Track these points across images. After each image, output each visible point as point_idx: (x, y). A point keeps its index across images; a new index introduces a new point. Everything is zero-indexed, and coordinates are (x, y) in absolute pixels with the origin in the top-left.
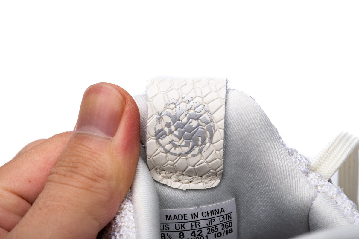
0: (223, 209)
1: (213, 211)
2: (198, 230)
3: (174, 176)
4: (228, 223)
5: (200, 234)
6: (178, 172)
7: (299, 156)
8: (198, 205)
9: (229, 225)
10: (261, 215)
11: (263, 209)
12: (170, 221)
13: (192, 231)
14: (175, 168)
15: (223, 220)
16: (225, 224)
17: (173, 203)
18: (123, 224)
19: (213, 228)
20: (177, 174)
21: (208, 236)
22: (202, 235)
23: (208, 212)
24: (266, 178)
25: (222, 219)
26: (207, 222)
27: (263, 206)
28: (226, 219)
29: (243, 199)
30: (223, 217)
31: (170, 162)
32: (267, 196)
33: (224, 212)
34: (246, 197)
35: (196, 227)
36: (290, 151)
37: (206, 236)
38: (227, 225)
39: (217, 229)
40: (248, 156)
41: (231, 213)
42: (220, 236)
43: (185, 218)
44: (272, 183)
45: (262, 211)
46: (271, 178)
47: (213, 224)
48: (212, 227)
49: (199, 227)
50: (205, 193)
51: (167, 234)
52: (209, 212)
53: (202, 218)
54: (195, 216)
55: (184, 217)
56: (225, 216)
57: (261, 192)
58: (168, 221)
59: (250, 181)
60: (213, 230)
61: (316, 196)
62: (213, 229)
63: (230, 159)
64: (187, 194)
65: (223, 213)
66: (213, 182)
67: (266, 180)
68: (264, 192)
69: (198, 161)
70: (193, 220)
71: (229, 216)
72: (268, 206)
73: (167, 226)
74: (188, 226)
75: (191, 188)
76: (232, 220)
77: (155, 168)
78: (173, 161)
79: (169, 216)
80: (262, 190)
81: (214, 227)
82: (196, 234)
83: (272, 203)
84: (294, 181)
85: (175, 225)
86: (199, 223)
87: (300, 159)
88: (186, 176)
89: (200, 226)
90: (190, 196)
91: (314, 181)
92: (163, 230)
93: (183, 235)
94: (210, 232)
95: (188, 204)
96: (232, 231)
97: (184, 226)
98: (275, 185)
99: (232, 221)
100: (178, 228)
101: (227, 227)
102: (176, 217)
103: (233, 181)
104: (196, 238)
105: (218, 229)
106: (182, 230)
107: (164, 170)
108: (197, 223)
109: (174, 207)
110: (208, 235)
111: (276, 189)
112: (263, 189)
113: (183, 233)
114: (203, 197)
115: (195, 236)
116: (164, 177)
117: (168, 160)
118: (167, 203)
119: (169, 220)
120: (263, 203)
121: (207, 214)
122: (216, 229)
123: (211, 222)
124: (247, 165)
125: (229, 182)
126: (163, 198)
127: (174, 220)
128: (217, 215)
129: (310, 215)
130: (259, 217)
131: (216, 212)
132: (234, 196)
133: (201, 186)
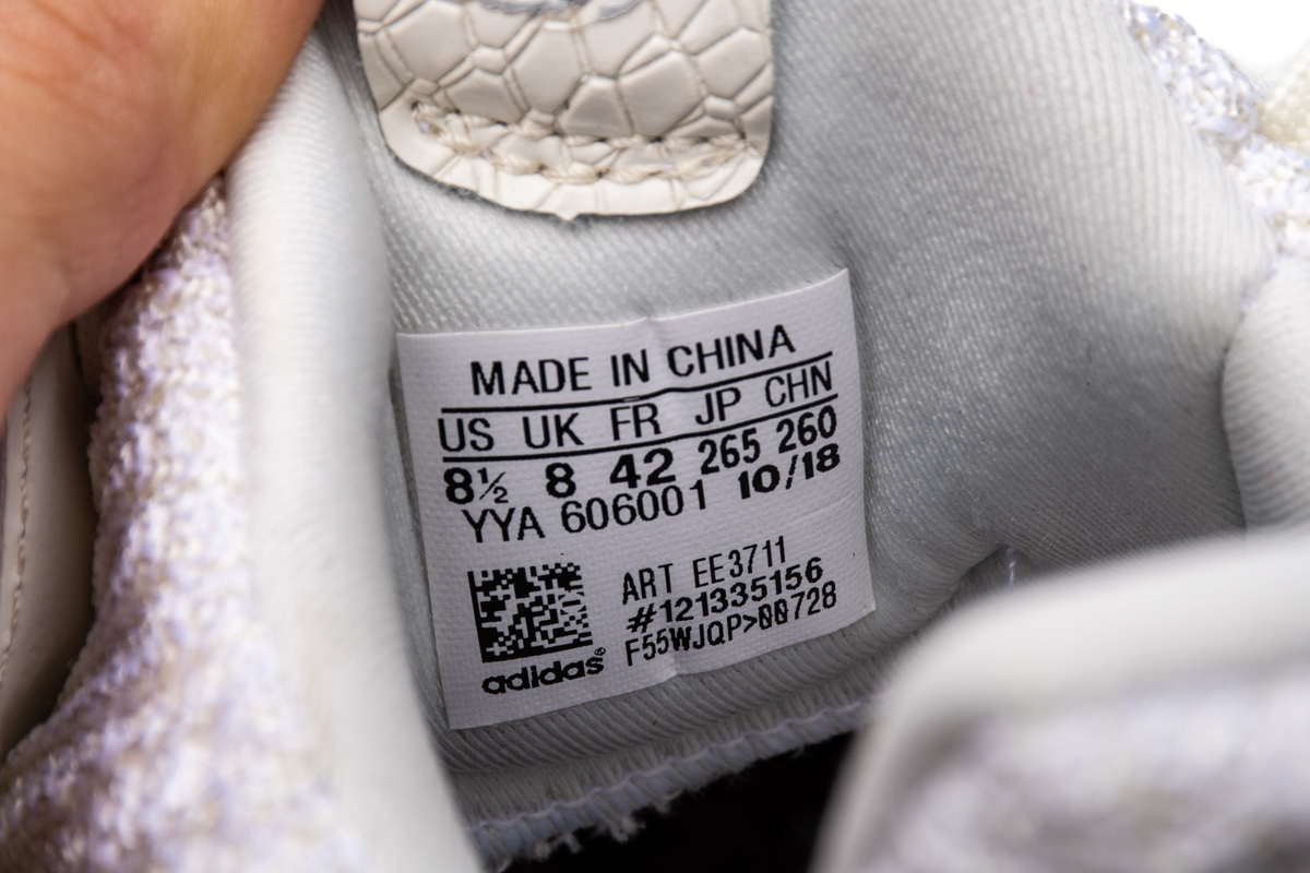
0: (784, 335)
1: (728, 340)
2: (650, 448)
3: (510, 141)
4: (816, 411)
5: (662, 475)
6: (534, 114)
7: (1195, 54)
8: (644, 307)
9: (817, 427)
10: (980, 371)
11: (991, 338)
12: (495, 400)
13: (618, 455)
14: (513, 86)
15: (784, 396)
16: (795, 418)
17: (509, 292)
18: (176, 375)
19: (733, 437)
20: (527, 127)
21: (705, 486)
22: (672, 478)
23: (699, 346)
24: (1000, 158)
25: (778, 390)
26: (697, 403)
27: (992, 319)
28: (801, 388)
29: (884, 280)
30: (785, 378)
31: (484, 53)
32: (1007, 262)
33: (792, 349)
34: (904, 266)
35: (638, 434)
36: (1143, 18)
37: (694, 483)
38: (808, 422)
39: (756, 444)
40: (904, 29)
41: (830, 354)
42: (772, 487)
43: (579, 378)
44: (1034, 188)
45: (986, 346)
46: (1026, 161)
47: (734, 415)
48: (724, 434)
49: (657, 431)
50: (682, 239)
51: (483, 472)
52: (709, 348)
53: (670, 380)
54: (632, 370)
55: (574, 374)
56: (796, 375)
57: (978, 242)
58: (484, 400)
59: (921, 177)
60: (734, 452)
61: (1269, 275)
62: (730, 444)
63: (807, 40)
64: (586, 245)
65: (783, 356)
66: (722, 173)
67: (1000, 172)
68: (990, 236)
69: (638, 47)
70: (623, 391)
71: (818, 373)
72: (1015, 322)
73: (479, 427)
74: (593, 427)
75: (602, 210)
76: (835, 396)
77: (408, 95)
78: (503, 46)
79: (487, 370)
80: (981, 230)
81: (738, 432)
82: (638, 472)
83: (1035, 299)
84: (1150, 183)
85: (526, 421)
86: (654, 409)
87: (1201, 66)
88: (580, 140)
89: (661, 428)
90: (599, 255)
91: (1269, 192)
92: (459, 449)
93: (567, 479)
94: (717, 461)
95: (588, 303)
96: (836, 460)
97: (572, 427)
98: (1047, 199)
99: (832, 403)
100: (538, 438)
101: (808, 436)
102: (528, 373)
103: (830, 173)
104: (641, 495)
105: (762, 448)
106: (561, 450)
107: (458, 112)
108: (644, 410)
109: (513, 316)
110: (707, 480)
111: (1052, 220)
112: (985, 220)
113: (566, 467)
114: (671, 264)
115: (633, 485)
116: (458, 150)
117: (473, 40)
118: (475, 292)
119: (489, 390)
120: (991, 299)
121: (694, 359)
122: (746, 445)
123: (721, 407)
124: (900, 82)
125: (812, 179)
126: (452, 267)
127: (515, 391)
128: (752, 365)
129: (1227, 377)
130: (970, 384)
131: (746, 349)
132: (840, 262)
133: (656, 196)
